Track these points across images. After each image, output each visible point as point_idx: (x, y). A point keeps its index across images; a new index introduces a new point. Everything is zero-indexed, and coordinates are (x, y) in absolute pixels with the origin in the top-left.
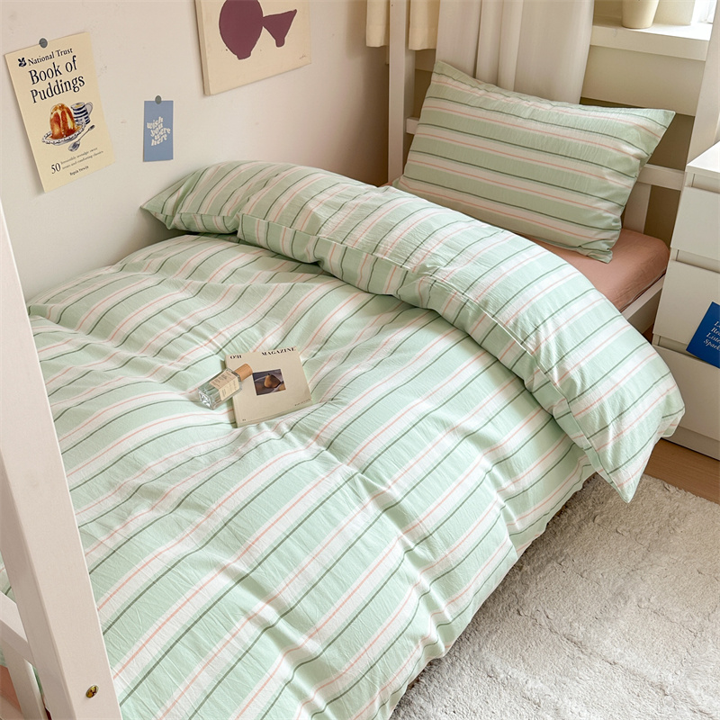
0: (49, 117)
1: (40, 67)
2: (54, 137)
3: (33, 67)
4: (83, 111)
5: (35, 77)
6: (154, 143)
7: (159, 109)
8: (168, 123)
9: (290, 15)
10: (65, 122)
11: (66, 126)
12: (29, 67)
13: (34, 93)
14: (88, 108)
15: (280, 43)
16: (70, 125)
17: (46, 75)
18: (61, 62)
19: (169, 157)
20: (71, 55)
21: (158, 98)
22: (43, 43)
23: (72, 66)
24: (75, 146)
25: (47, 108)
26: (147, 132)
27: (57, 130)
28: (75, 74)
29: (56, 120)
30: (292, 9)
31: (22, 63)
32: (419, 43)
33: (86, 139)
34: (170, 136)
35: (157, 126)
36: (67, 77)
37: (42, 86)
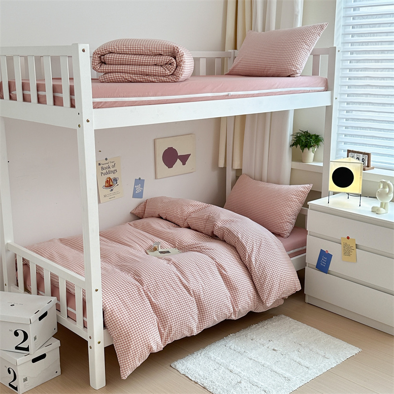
0: (105, 180)
1: (104, 166)
2: (106, 187)
3: (103, 166)
4: (116, 180)
5: (103, 169)
6: (137, 192)
7: (140, 182)
8: (142, 186)
9: (189, 156)
10: (110, 183)
11: (110, 184)
12: (101, 166)
13: (102, 173)
14: (117, 179)
15: (184, 164)
16: (111, 184)
17: (106, 168)
18: (111, 165)
19: (141, 197)
20: (114, 163)
21: (140, 179)
22: (106, 159)
23: (114, 166)
24: (112, 190)
25: (105, 178)
26: (135, 188)
27: (107, 185)
28: (114, 169)
29: (107, 182)
30: (189, 154)
31: (99, 164)
32: (236, 166)
33: (115, 188)
34: (142, 191)
35: (138, 187)
36: (112, 169)
37: (104, 171)
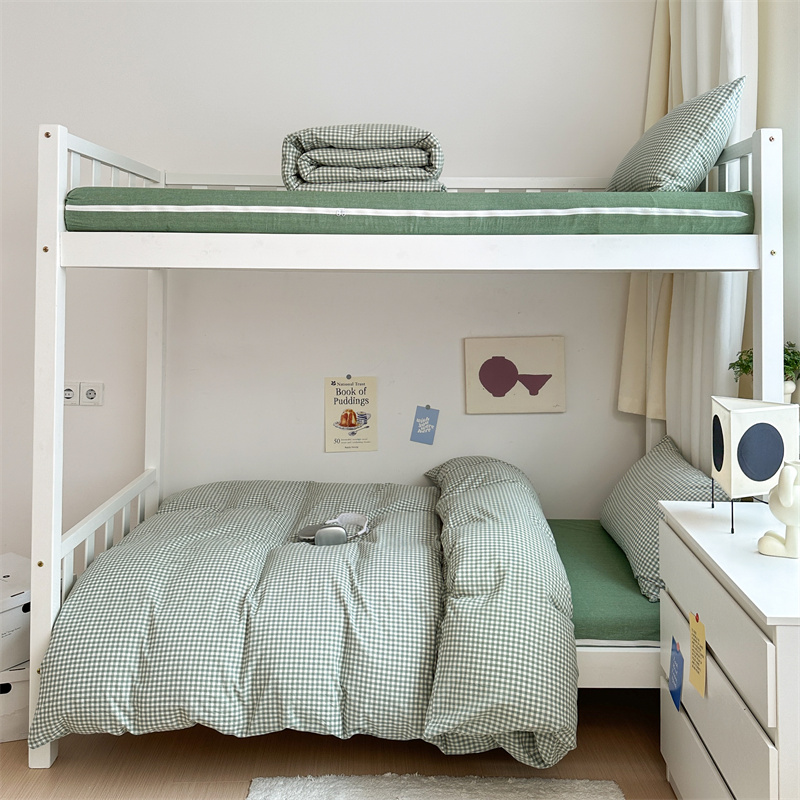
6: (420, 431)
7: (427, 413)
8: (434, 421)
9: (546, 378)
15: (534, 392)
19: (430, 442)
21: (428, 407)
26: (416, 426)
30: (548, 374)
34: (433, 432)
35: (424, 422)
